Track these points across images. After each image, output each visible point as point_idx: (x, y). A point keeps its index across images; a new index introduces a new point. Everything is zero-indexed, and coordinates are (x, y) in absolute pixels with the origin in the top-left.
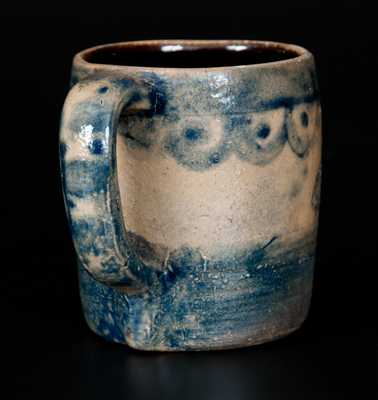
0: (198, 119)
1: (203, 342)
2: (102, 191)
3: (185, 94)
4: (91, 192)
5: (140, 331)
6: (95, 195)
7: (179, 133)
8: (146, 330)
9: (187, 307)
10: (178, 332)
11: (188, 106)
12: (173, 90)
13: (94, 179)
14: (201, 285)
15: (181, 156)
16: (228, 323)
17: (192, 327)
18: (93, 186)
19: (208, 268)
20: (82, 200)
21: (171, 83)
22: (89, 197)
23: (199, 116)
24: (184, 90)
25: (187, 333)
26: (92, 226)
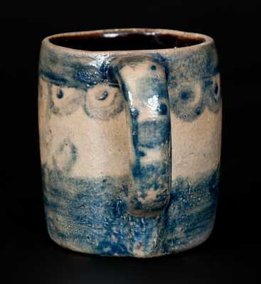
0: (188, 84)
1: (183, 246)
2: (167, 142)
3: (180, 66)
4: (160, 143)
5: (149, 244)
6: (162, 145)
7: (177, 96)
8: (154, 242)
9: (177, 221)
10: (170, 241)
11: (182, 75)
12: (172, 64)
13: (161, 133)
14: (187, 204)
15: (179, 112)
16: (198, 229)
17: (178, 235)
18: (161, 139)
19: (191, 191)
20: (152, 149)
21: (171, 60)
22: (158, 147)
23: (188, 81)
24: (179, 64)
25: (175, 241)
26: (157, 168)
